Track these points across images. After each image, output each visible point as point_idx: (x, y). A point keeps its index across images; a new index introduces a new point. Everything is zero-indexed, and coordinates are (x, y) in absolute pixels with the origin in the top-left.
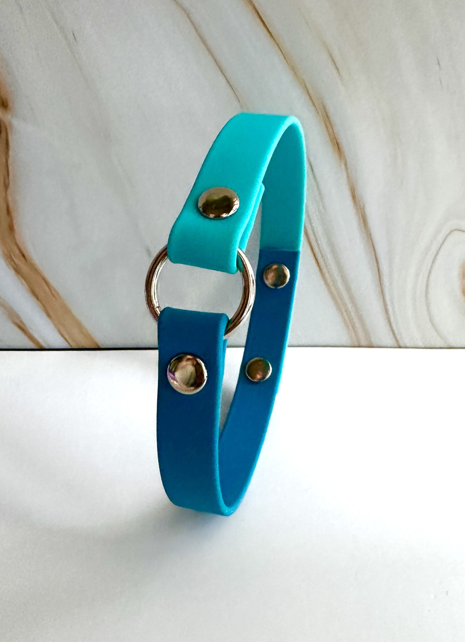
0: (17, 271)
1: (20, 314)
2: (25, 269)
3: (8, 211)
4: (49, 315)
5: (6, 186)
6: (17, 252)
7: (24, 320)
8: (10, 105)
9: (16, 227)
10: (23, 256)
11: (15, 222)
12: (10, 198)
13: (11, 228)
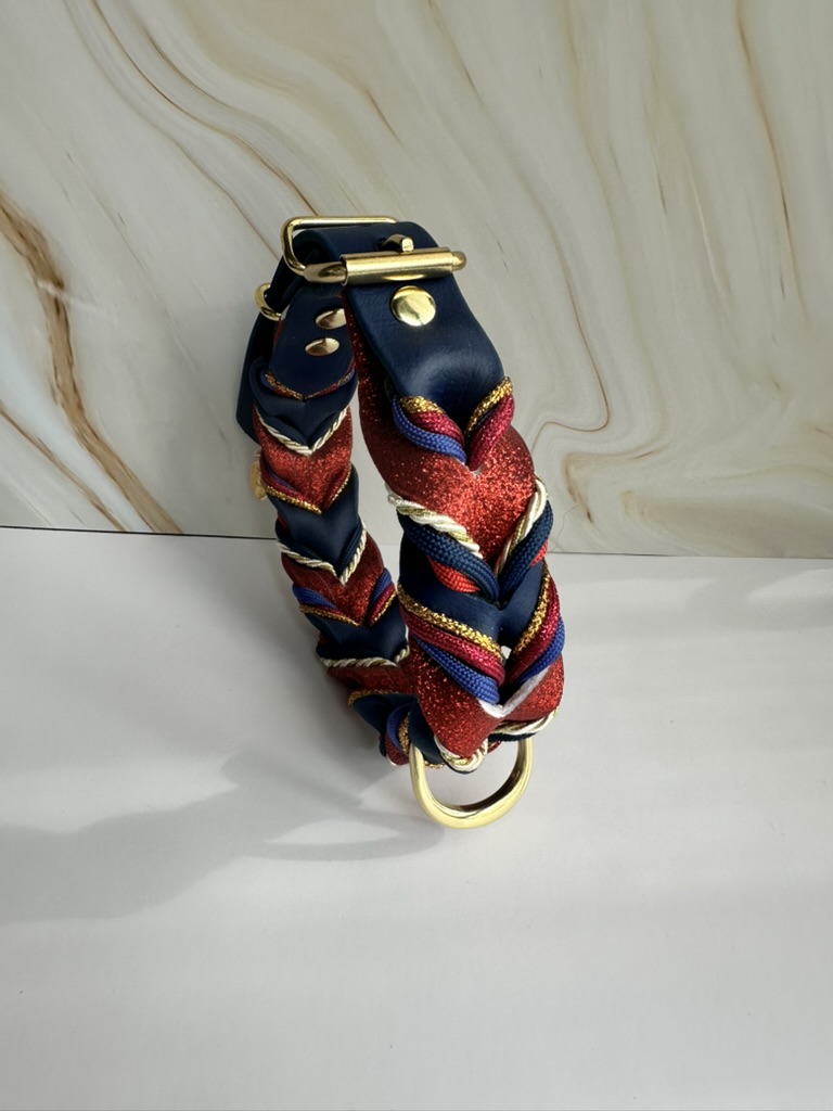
0: (91, 450)
1: (98, 494)
2: (98, 449)
3: (75, 390)
4: (128, 498)
5: (71, 364)
6: (89, 431)
7: (103, 502)
8: (65, 283)
9: (84, 406)
10: (95, 435)
11: (83, 402)
12: (76, 378)
13: (80, 406)
